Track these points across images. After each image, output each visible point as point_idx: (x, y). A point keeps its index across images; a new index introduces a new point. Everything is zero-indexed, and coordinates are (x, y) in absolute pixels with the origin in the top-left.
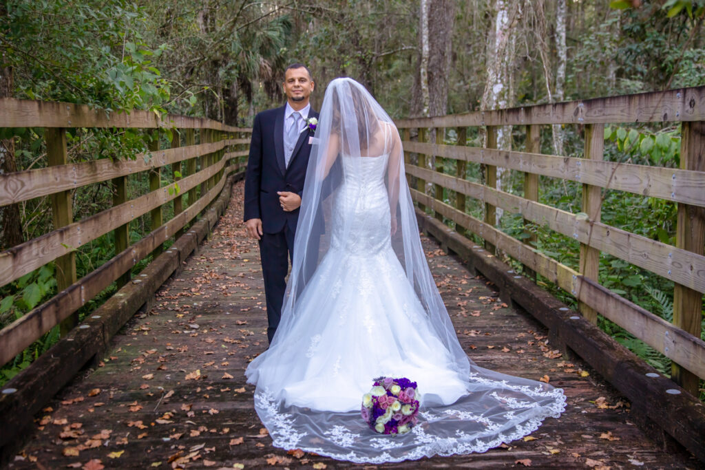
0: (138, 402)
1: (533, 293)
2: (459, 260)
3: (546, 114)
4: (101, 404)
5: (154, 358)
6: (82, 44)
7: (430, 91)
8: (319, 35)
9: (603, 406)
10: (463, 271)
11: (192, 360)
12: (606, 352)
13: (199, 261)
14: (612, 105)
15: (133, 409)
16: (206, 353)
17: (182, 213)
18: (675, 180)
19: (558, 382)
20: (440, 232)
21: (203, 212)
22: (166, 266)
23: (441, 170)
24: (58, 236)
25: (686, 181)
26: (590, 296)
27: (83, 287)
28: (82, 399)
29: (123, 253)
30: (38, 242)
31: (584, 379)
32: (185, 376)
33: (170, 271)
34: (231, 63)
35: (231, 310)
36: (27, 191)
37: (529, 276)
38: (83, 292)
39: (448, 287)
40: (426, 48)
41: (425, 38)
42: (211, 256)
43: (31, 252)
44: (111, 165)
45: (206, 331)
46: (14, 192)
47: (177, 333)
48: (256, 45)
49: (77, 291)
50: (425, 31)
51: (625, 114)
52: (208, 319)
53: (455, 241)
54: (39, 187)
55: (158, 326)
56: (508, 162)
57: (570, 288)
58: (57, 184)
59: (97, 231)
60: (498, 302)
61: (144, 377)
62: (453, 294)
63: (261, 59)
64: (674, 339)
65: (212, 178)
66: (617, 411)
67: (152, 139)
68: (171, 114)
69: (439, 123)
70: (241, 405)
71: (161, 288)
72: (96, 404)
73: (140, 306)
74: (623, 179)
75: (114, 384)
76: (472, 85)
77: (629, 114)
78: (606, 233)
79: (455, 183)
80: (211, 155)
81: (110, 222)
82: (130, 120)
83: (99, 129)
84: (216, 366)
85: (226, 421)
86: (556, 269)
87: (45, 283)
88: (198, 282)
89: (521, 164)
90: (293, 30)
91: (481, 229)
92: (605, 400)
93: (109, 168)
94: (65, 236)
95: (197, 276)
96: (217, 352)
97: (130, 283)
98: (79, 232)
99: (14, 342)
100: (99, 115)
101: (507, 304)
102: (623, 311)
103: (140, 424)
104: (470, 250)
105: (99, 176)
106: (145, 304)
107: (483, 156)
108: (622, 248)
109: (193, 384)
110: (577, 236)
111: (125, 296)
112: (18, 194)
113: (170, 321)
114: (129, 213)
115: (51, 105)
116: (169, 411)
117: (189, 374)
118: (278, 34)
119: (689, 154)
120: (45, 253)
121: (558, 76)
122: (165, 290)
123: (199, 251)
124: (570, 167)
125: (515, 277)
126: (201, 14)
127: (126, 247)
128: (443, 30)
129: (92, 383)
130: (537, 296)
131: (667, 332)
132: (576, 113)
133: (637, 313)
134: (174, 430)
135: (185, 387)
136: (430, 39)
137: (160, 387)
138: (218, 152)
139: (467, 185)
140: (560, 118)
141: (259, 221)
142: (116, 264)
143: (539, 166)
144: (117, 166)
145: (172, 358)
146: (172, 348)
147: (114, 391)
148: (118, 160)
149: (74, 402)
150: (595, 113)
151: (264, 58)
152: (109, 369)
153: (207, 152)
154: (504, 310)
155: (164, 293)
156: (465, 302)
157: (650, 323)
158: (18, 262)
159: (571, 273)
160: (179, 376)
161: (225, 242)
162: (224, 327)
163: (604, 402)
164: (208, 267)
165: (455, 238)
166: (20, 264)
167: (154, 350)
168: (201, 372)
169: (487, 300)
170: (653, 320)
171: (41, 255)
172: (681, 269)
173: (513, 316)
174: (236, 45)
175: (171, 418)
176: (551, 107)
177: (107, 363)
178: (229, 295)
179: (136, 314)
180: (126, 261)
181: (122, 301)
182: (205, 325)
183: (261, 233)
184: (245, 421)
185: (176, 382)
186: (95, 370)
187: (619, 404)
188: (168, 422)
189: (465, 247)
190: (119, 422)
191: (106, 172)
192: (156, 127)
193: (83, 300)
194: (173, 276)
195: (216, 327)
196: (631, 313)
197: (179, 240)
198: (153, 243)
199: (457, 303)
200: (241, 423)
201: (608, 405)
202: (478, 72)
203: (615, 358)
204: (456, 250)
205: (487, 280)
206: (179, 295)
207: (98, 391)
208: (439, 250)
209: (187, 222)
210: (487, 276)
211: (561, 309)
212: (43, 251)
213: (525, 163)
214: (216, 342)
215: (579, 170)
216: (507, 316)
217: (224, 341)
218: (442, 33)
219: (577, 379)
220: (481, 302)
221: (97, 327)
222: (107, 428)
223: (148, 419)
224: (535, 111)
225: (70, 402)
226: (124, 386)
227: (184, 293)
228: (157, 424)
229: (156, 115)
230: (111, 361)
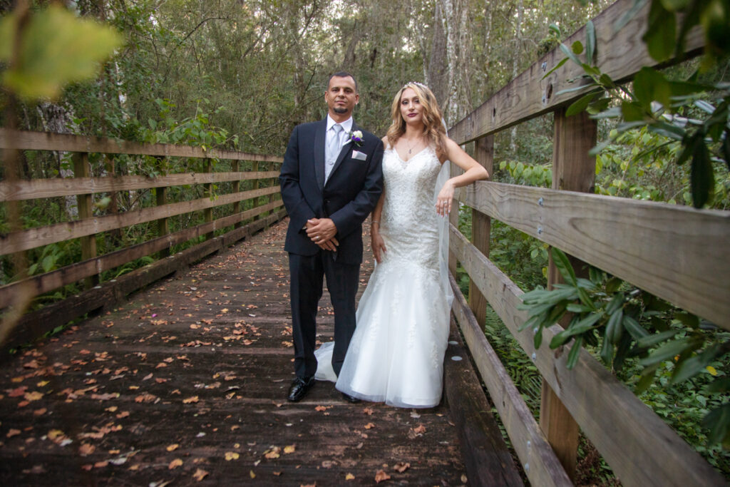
24: (66, 226)
27: (99, 261)
33: (211, 251)
36: (24, 194)
38: (100, 264)
43: (28, 236)
47: (179, 293)
52: (209, 284)
58: (69, 190)
71: (199, 262)
73: (168, 274)
75: (101, 329)
88: (229, 258)
94: (76, 226)
97: (165, 258)
98: (96, 224)
106: (176, 272)
111: (150, 267)
114: (165, 212)
120: (48, 236)
122: (202, 263)
123: (250, 239)
127: (163, 234)
144: (151, 180)
152: (111, 316)
171: (42, 238)
177: (115, 312)
179: (162, 278)
180: (161, 243)
186: (101, 317)
192: (204, 157)
193: (100, 269)
194: (214, 254)
198: (197, 232)
221: (107, 288)
229: (203, 150)
230: (119, 311)
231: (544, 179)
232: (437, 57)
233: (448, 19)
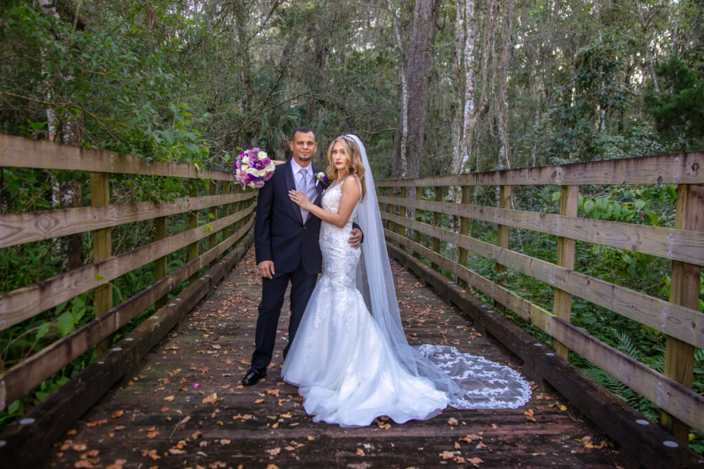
0: (156, 427)
1: (507, 327)
2: (435, 292)
3: (521, 177)
4: (122, 427)
5: (178, 378)
6: (128, 100)
7: (407, 161)
8: (326, 119)
9: (589, 446)
10: (439, 302)
11: (211, 381)
12: (589, 393)
13: (228, 286)
14: (594, 169)
15: (150, 436)
16: (224, 375)
17: (216, 247)
18: (673, 239)
19: (541, 416)
20: (420, 268)
21: (234, 246)
22: (199, 292)
23: (419, 219)
24: (93, 269)
25: (687, 241)
26: (566, 336)
27: (117, 314)
28: (105, 421)
29: (159, 281)
30: (71, 275)
31: (563, 413)
32: (203, 399)
33: (202, 295)
34: (261, 137)
35: (250, 332)
36: (61, 228)
37: (499, 311)
38: (118, 318)
39: (430, 316)
40: (405, 130)
41: (405, 122)
42: (236, 281)
43: (63, 285)
44: (152, 207)
45: (226, 352)
46: (46, 228)
47: (201, 353)
48: (281, 125)
49: (112, 317)
50: (405, 117)
51: (610, 177)
52: (230, 339)
53: (432, 277)
54: (74, 224)
55: (186, 345)
56: (482, 215)
57: (544, 326)
58: (96, 222)
59: (135, 263)
60: (473, 331)
61: (165, 399)
62: (434, 322)
63: (283, 135)
64: (669, 391)
65: (241, 220)
66: (603, 451)
67: (193, 187)
68: (209, 168)
69: (420, 183)
70: (251, 434)
71: (194, 309)
72: (117, 428)
73: (173, 326)
74: (607, 235)
75: (138, 406)
76: (441, 157)
77: (614, 177)
78: (586, 282)
79: (432, 230)
80: (242, 202)
81: (148, 256)
82: (172, 171)
83: (142, 176)
84: (232, 390)
85: (236, 453)
86: (530, 309)
87: (78, 312)
88: (224, 304)
89: (496, 217)
90: (307, 116)
91: (455, 268)
92: (591, 440)
93: (150, 210)
94: (100, 269)
95: (225, 299)
96: (234, 374)
97: (165, 306)
98: (116, 265)
99: (37, 371)
100: (142, 163)
101: (481, 334)
102: (605, 356)
103: (154, 455)
104: (446, 286)
105: (139, 216)
106: (178, 324)
107: (459, 210)
108: (605, 298)
109: (210, 408)
110: (553, 282)
111: (159, 319)
112: (51, 231)
113: (197, 341)
114: (167, 247)
115: (94, 152)
116: (183, 439)
117: (206, 397)
118: (296, 117)
119: (687, 215)
120: (79, 284)
121: (500, 155)
122: (196, 311)
123: (228, 277)
124: (546, 222)
125: (489, 312)
126: (241, 100)
127: (164, 275)
128: (418, 117)
129: (119, 403)
130: (511, 331)
131: (660, 383)
132: (554, 175)
133: (622, 359)
134: (185, 462)
135: (201, 412)
136: (408, 124)
137: (178, 411)
138: (248, 200)
139: (443, 233)
140: (536, 180)
141: (272, 263)
142: (152, 291)
143: (514, 220)
144: (158, 208)
145: (193, 379)
146: (195, 368)
147: (137, 413)
148: (159, 203)
149: (97, 425)
150: (575, 176)
151: (285, 134)
152: (137, 388)
153: (239, 200)
154: (479, 339)
155: (195, 314)
156: (446, 331)
157: (638, 372)
158: (46, 294)
159: (546, 314)
160: (198, 398)
161: (250, 270)
162: (242, 348)
163: (589, 442)
164: (234, 291)
165: (432, 274)
166: (48, 297)
167: (179, 370)
168: (218, 395)
169: (463, 329)
170: (642, 369)
171: (73, 287)
172: (680, 325)
173: (487, 345)
174: (265, 125)
175: (184, 448)
176: (527, 170)
177: (136, 381)
178: (249, 317)
179: (168, 333)
180: (163, 287)
181: (155, 324)
182: (226, 345)
183: (274, 273)
184: (253, 454)
185: (194, 405)
186: (124, 388)
187: (603, 443)
188: (180, 452)
189: (441, 283)
190: (134, 450)
191: (147, 212)
192: (196, 178)
193: (118, 325)
194: (205, 298)
195: (235, 348)
196: (615, 359)
197: (213, 268)
198: (189, 272)
199: (438, 331)
200: (250, 456)
201: (593, 444)
202: (446, 147)
203: (600, 399)
204: (431, 283)
205: (461, 311)
206: (207, 316)
207: (121, 413)
208: (418, 283)
209: (219, 254)
210: (461, 307)
211: (536, 345)
212: (76, 283)
213: (499, 217)
214: (233, 364)
215: (556, 225)
216: (482, 345)
217: (240, 363)
218: (417, 119)
219: (556, 413)
220: (458, 331)
221: (128, 349)
222: (122, 458)
223: (162, 447)
224: (510, 174)
225: (94, 424)
226: (146, 408)
227: (212, 315)
228: (170, 454)
229: (196, 168)
230: (140, 380)
231: (609, 214)
232: (416, 61)
233: (468, 21)
